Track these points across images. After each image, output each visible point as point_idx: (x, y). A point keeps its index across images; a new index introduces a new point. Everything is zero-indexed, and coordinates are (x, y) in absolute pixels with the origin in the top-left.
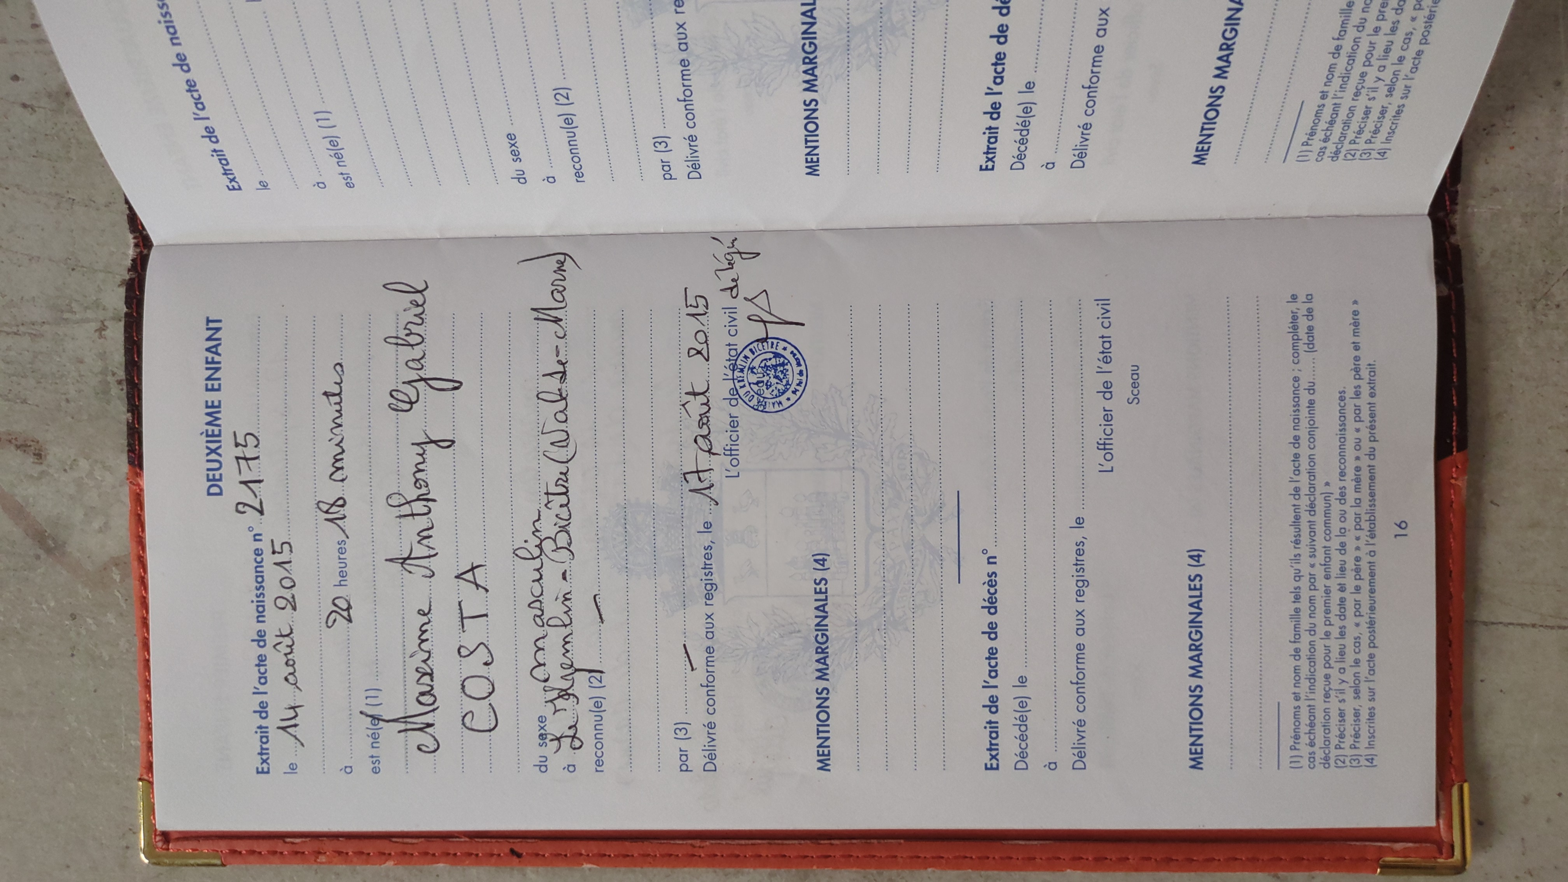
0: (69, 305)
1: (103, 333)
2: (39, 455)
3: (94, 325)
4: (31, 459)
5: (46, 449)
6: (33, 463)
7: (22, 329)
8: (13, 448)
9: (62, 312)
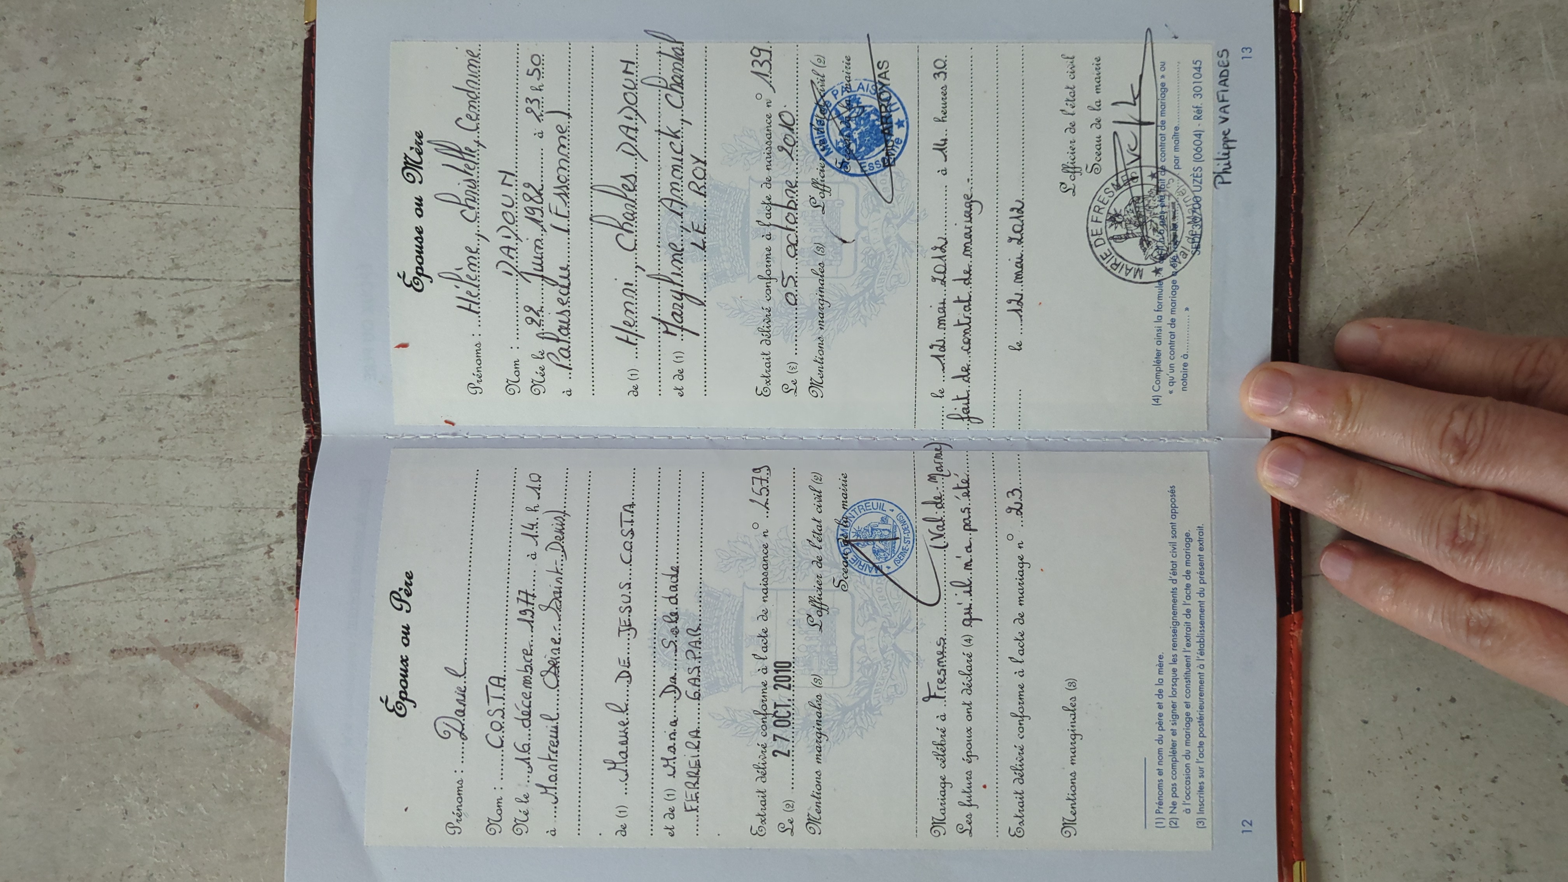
0: (241, 538)
1: (271, 554)
2: (237, 656)
3: (264, 550)
4: (231, 660)
5: (241, 650)
6: (233, 662)
7: (208, 563)
8: (216, 654)
9: (237, 544)
